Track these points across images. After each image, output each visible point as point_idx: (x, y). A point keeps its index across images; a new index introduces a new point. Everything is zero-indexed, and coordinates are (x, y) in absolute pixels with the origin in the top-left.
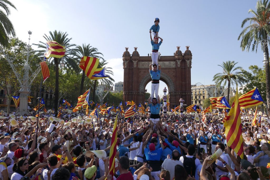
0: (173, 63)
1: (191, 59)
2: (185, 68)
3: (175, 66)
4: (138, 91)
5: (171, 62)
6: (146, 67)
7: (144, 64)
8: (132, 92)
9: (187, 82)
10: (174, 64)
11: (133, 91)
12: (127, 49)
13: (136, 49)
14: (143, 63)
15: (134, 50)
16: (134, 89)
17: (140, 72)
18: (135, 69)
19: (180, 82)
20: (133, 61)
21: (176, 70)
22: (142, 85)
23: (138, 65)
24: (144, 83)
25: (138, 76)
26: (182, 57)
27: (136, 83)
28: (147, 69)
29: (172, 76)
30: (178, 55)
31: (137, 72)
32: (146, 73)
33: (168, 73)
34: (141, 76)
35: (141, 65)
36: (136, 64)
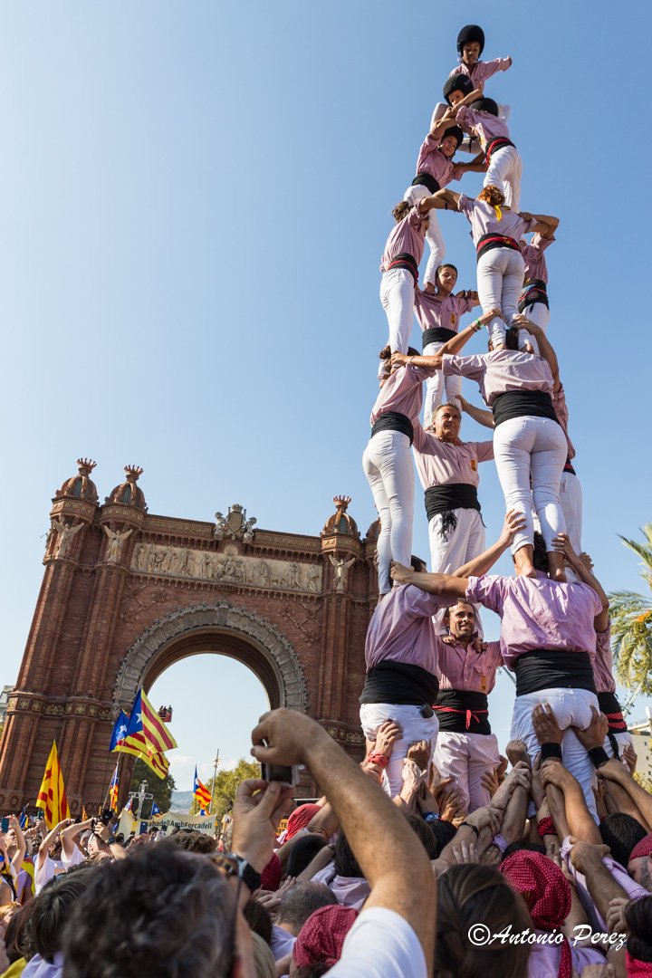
0: (309, 569)
2: (367, 605)
3: (320, 588)
4: (100, 699)
5: (301, 564)
6: (172, 572)
7: (165, 555)
8: (64, 705)
10: (315, 578)
11: (71, 698)
12: (86, 468)
13: (134, 475)
14: (159, 548)
15: (124, 481)
16: (80, 684)
17: (136, 593)
18: (110, 573)
19: (340, 671)
20: (106, 527)
21: (325, 608)
22: (137, 669)
23: (131, 556)
24: (146, 659)
25: (119, 614)
26: (358, 547)
27: (100, 648)
28: (173, 582)
29: (302, 636)
30: (337, 534)
31: (120, 592)
32: (169, 605)
33: (284, 616)
34: (137, 618)
35: (148, 558)
36: (119, 546)
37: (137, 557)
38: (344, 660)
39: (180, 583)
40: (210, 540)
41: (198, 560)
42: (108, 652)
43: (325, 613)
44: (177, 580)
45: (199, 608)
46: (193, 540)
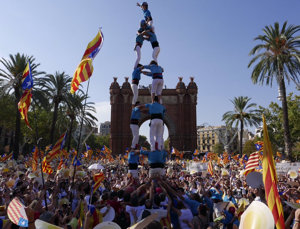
0: (174, 98)
1: (197, 93)
2: (189, 105)
3: (177, 102)
5: (171, 96)
8: (121, 136)
9: (192, 122)
10: (175, 100)
11: (123, 134)
12: (115, 79)
13: (127, 79)
15: (125, 81)
16: (124, 131)
18: (126, 105)
20: (123, 94)
21: (178, 107)
23: (130, 100)
26: (185, 90)
29: (173, 114)
30: (180, 88)
31: (129, 109)
36: (126, 99)
38: (184, 119)
40: (148, 94)
41: (146, 99)
46: (144, 94)
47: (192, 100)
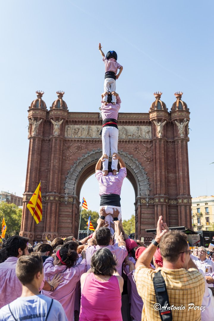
0: (145, 129)
1: (188, 120)
2: (174, 142)
4: (60, 193)
5: (141, 127)
6: (84, 136)
7: (79, 129)
8: (45, 197)
9: (181, 173)
10: (148, 132)
11: (48, 194)
12: (40, 95)
13: (61, 95)
14: (76, 126)
15: (57, 98)
16: (50, 188)
17: (69, 147)
18: (56, 140)
19: (163, 173)
20: (51, 120)
21: (154, 145)
22: (73, 180)
23: (64, 131)
24: (76, 175)
25: (63, 157)
26: (167, 115)
27: (57, 172)
28: (84, 141)
29: (145, 159)
30: (157, 111)
31: (62, 148)
32: (83, 151)
33: (135, 151)
34: (71, 158)
35: (72, 131)
36: (58, 128)
37: (67, 132)
38: (165, 168)
39: (87, 141)
40: (98, 120)
41: (94, 130)
42: (60, 174)
43: (154, 148)
44: (86, 140)
45: (97, 151)
46: (90, 121)
47: (179, 133)
